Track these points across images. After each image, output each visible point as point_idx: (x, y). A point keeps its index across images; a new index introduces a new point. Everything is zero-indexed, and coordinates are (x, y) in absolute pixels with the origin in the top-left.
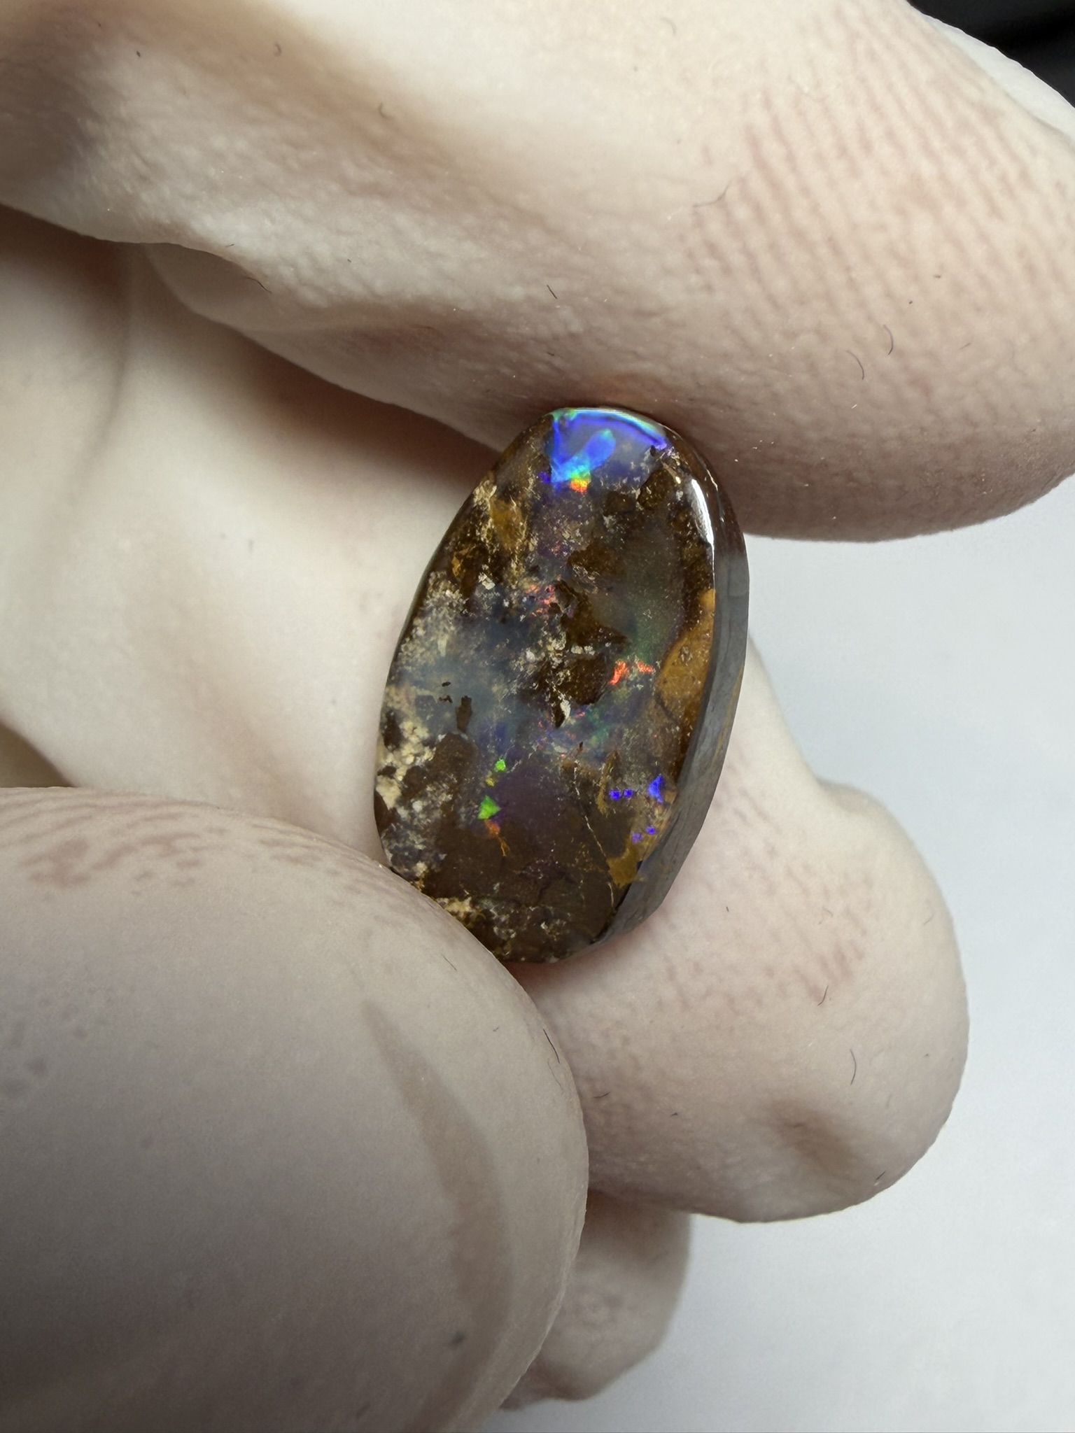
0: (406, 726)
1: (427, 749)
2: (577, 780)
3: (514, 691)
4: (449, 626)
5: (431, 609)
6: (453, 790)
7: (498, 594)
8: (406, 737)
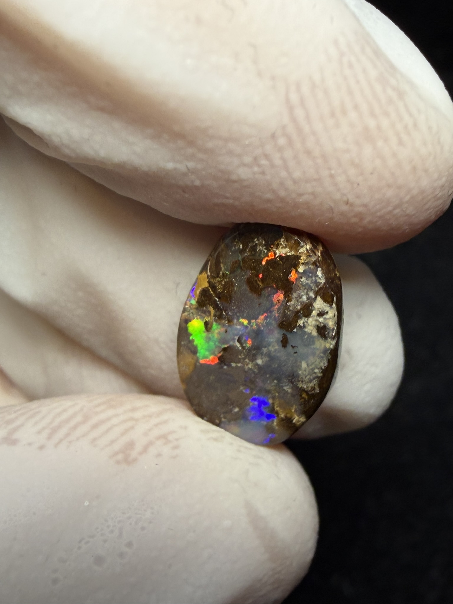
0: (315, 333)
1: (302, 325)
2: (225, 318)
3: (263, 349)
4: (303, 373)
5: (314, 379)
6: (287, 308)
7: (281, 385)
8: (314, 329)
